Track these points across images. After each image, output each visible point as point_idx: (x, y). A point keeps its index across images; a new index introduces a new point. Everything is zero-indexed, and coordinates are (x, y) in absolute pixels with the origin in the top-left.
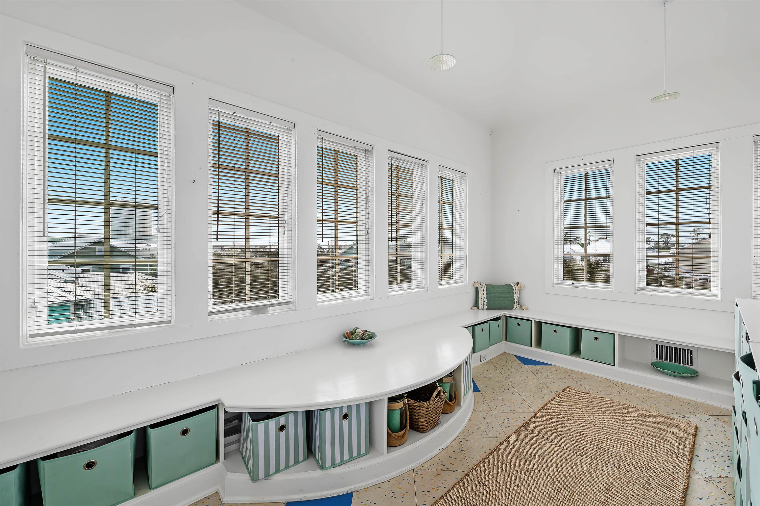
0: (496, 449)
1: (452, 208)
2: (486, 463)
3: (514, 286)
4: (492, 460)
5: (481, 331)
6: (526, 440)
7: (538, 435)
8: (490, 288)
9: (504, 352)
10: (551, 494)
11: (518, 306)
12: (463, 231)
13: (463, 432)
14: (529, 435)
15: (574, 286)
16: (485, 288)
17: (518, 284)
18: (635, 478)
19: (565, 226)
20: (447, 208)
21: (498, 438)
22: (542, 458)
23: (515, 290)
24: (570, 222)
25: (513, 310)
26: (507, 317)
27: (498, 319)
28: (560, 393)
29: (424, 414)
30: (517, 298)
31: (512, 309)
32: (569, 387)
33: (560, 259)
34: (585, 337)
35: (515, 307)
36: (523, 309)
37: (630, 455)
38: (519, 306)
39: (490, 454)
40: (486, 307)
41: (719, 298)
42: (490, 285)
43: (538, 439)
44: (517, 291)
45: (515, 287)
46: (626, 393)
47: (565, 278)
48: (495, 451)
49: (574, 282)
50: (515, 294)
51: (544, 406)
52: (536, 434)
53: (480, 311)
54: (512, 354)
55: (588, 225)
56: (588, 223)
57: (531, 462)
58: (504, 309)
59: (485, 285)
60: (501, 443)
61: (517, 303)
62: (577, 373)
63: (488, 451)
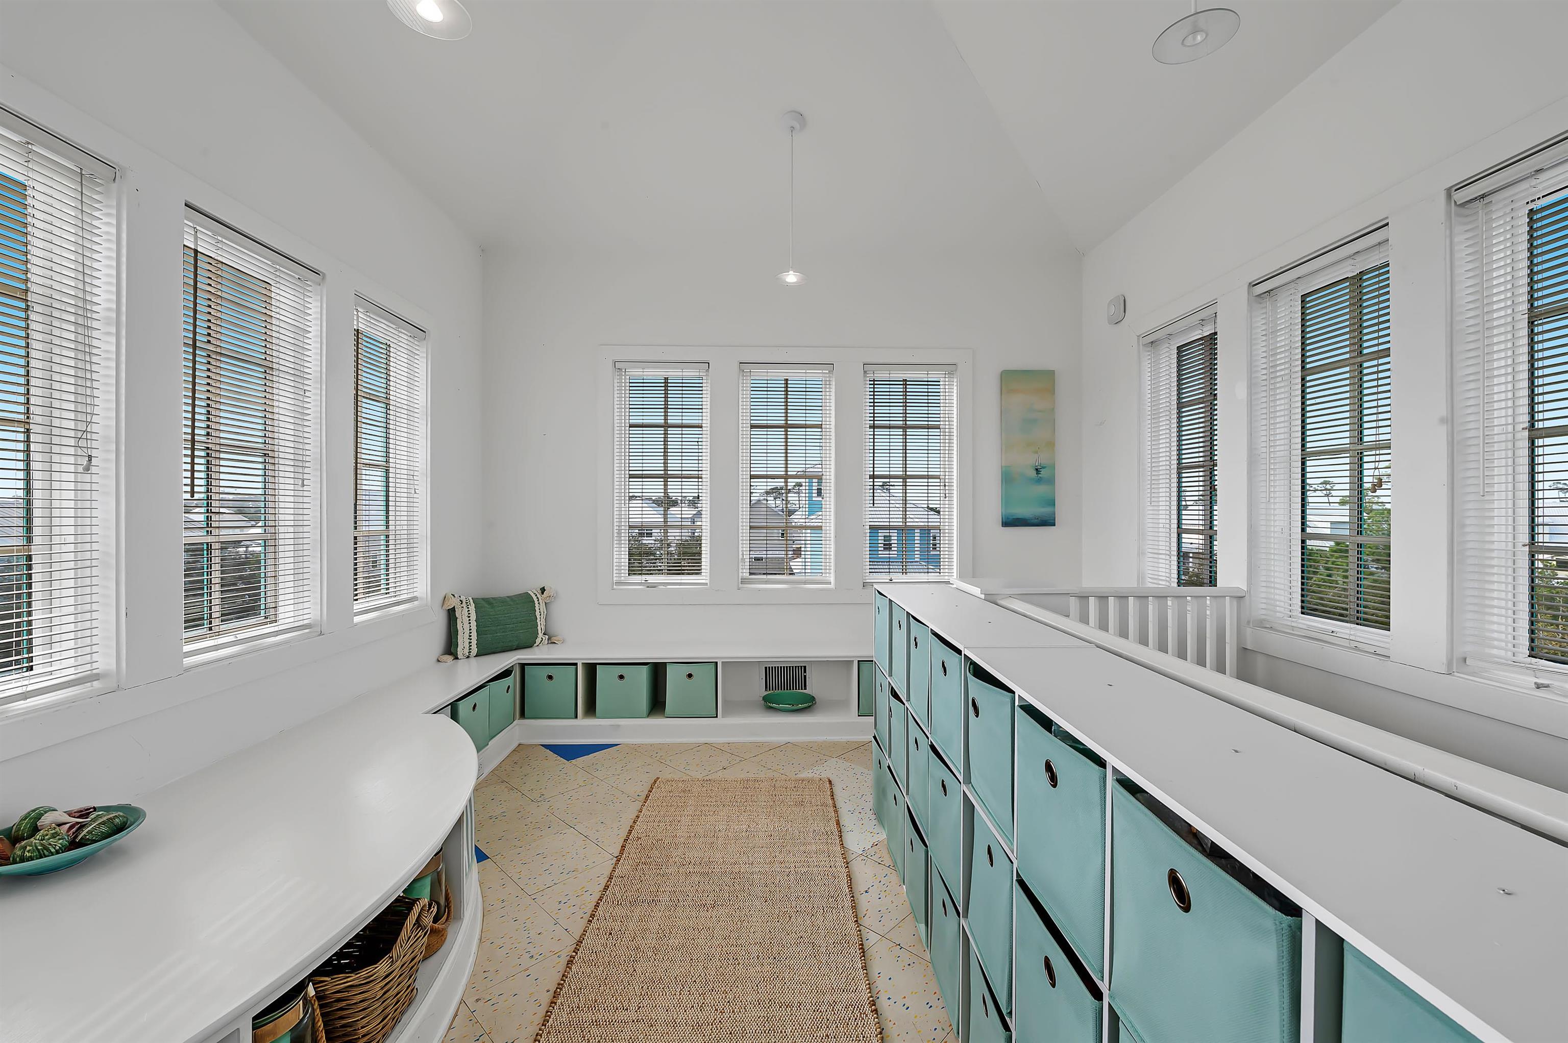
0: (562, 984)
1: (384, 410)
2: (549, 1032)
3: (536, 595)
4: (561, 1016)
5: (472, 709)
6: (617, 926)
7: (634, 903)
8: (484, 606)
9: (520, 744)
10: (692, 1018)
11: (544, 638)
12: (416, 473)
13: (471, 985)
14: (619, 911)
15: (648, 585)
16: (472, 607)
17: (543, 590)
18: (794, 904)
19: (631, 472)
20: (372, 411)
21: (558, 955)
22: (656, 951)
23: (539, 603)
24: (641, 465)
25: (535, 649)
26: (523, 666)
27: (506, 674)
28: (647, 797)
29: (375, 997)
30: (543, 622)
31: (531, 647)
32: (658, 778)
33: (623, 535)
34: (673, 677)
35: (538, 641)
36: (555, 643)
37: (777, 867)
38: (547, 637)
39: (552, 1003)
40: (475, 650)
41: (832, 586)
42: (483, 599)
43: (637, 911)
44: (543, 606)
45: (537, 598)
46: (738, 759)
47: (632, 571)
48: (561, 989)
49: (648, 577)
50: (537, 613)
51: (628, 837)
52: (630, 903)
53: (462, 663)
54: (536, 745)
55: (669, 472)
56: (669, 469)
57: (639, 971)
58: (516, 649)
59: (471, 601)
60: (570, 962)
61: (543, 632)
62: (661, 747)
63: (546, 998)
